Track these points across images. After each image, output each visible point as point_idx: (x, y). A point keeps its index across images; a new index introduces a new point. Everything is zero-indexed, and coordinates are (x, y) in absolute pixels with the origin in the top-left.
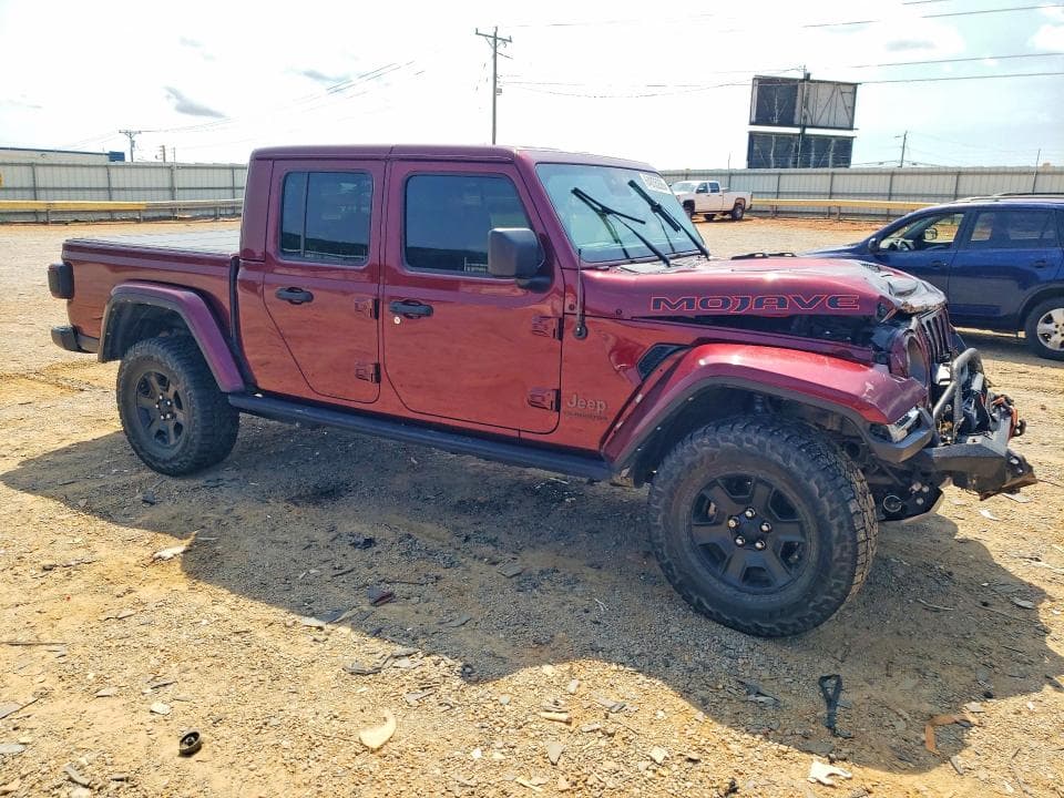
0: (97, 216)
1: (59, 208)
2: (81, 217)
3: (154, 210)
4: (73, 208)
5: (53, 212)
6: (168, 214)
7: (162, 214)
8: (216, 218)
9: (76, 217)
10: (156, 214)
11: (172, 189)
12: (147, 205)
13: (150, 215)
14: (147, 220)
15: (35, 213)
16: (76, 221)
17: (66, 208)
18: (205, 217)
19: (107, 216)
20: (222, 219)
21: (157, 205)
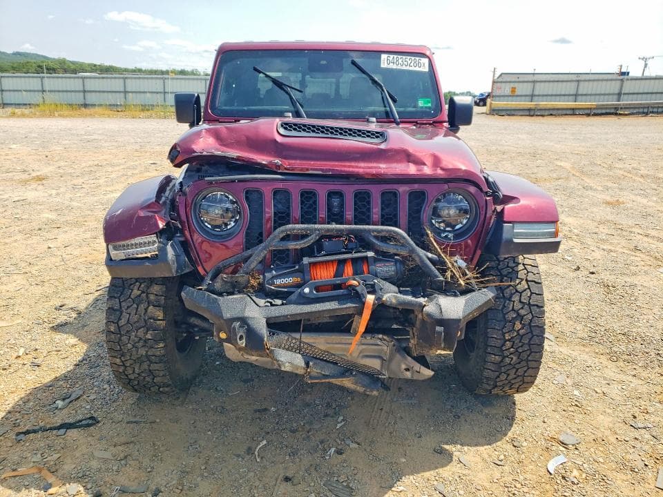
0: (565, 112)
1: (541, 107)
2: (554, 113)
3: (601, 109)
4: (549, 107)
5: (538, 110)
6: (613, 111)
7: (608, 111)
8: (646, 114)
9: (551, 112)
10: (604, 111)
11: (619, 94)
12: (597, 105)
13: (599, 111)
14: (595, 115)
15: (529, 110)
16: (551, 115)
17: (545, 107)
18: (638, 113)
19: (570, 112)
20: (651, 115)
21: (603, 105)
